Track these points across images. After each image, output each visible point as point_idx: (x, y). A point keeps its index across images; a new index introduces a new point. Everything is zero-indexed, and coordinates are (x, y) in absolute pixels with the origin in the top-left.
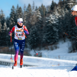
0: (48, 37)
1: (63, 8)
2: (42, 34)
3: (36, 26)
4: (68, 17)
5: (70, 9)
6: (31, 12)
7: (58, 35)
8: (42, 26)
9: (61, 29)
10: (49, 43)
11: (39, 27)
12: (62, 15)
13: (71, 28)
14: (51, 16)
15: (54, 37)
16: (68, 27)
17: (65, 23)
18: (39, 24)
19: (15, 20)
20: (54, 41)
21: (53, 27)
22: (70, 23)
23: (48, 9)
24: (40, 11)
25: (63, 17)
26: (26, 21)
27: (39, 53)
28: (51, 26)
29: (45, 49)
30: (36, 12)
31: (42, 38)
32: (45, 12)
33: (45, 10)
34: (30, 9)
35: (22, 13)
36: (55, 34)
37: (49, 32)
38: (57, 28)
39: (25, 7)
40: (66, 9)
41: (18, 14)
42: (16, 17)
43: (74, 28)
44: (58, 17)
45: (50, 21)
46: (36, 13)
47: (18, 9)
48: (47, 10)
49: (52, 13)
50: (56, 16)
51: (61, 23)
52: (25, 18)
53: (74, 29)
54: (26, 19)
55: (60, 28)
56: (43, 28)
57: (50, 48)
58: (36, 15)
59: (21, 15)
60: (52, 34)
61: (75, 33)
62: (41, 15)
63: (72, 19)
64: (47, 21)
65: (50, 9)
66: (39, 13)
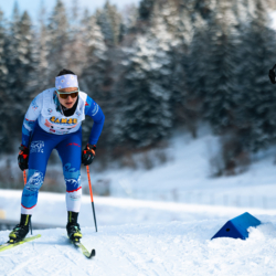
0: (132, 121)
1: (185, 11)
2: (110, 109)
3: (87, 81)
4: (205, 46)
5: (211, 15)
6: (67, 30)
7: (168, 114)
8: (108, 82)
9: (178, 90)
10: (137, 142)
11: (97, 86)
12: (182, 38)
13: (216, 85)
14: (141, 41)
15: (153, 120)
16: (207, 82)
17: (196, 69)
18: (98, 75)
19: (8, 60)
20: (155, 136)
21: (150, 82)
22: (213, 67)
23: (132, 17)
24: (99, 23)
25: (184, 46)
26: (50, 64)
27: (100, 181)
28: (142, 81)
29: (123, 166)
30: (84, 28)
31: (111, 125)
32: (117, 28)
33: (118, 22)
34: (64, 18)
35: (33, 35)
36: (158, 108)
37: (136, 104)
38: (164, 86)
39: (43, 11)
40: (198, 17)
41: (18, 37)
42: (11, 48)
43: (229, 84)
44: (169, 44)
45: (137, 60)
46: (87, 34)
47: (19, 20)
48: (125, 22)
49: (143, 32)
50: (159, 42)
51: (179, 68)
52: (46, 53)
53: (230, 89)
54: (48, 58)
55: (175, 88)
56: (113, 89)
57: (140, 164)
58: (86, 40)
59: (28, 42)
60: (146, 108)
61: (233, 105)
62: (105, 41)
63: (221, 53)
64: (125, 63)
65: (138, 16)
66: (98, 34)
